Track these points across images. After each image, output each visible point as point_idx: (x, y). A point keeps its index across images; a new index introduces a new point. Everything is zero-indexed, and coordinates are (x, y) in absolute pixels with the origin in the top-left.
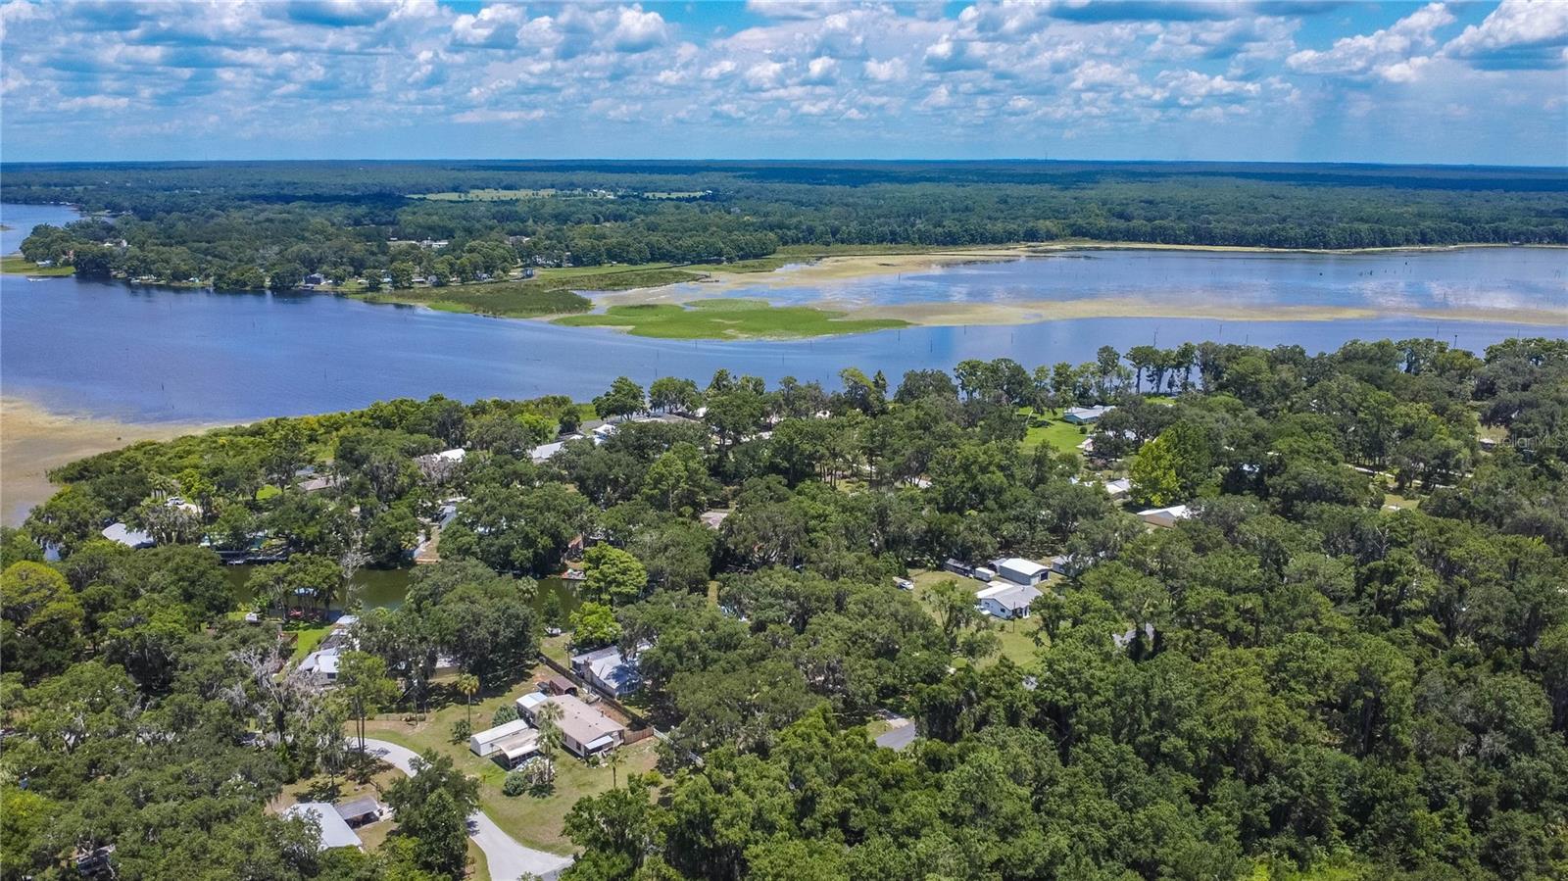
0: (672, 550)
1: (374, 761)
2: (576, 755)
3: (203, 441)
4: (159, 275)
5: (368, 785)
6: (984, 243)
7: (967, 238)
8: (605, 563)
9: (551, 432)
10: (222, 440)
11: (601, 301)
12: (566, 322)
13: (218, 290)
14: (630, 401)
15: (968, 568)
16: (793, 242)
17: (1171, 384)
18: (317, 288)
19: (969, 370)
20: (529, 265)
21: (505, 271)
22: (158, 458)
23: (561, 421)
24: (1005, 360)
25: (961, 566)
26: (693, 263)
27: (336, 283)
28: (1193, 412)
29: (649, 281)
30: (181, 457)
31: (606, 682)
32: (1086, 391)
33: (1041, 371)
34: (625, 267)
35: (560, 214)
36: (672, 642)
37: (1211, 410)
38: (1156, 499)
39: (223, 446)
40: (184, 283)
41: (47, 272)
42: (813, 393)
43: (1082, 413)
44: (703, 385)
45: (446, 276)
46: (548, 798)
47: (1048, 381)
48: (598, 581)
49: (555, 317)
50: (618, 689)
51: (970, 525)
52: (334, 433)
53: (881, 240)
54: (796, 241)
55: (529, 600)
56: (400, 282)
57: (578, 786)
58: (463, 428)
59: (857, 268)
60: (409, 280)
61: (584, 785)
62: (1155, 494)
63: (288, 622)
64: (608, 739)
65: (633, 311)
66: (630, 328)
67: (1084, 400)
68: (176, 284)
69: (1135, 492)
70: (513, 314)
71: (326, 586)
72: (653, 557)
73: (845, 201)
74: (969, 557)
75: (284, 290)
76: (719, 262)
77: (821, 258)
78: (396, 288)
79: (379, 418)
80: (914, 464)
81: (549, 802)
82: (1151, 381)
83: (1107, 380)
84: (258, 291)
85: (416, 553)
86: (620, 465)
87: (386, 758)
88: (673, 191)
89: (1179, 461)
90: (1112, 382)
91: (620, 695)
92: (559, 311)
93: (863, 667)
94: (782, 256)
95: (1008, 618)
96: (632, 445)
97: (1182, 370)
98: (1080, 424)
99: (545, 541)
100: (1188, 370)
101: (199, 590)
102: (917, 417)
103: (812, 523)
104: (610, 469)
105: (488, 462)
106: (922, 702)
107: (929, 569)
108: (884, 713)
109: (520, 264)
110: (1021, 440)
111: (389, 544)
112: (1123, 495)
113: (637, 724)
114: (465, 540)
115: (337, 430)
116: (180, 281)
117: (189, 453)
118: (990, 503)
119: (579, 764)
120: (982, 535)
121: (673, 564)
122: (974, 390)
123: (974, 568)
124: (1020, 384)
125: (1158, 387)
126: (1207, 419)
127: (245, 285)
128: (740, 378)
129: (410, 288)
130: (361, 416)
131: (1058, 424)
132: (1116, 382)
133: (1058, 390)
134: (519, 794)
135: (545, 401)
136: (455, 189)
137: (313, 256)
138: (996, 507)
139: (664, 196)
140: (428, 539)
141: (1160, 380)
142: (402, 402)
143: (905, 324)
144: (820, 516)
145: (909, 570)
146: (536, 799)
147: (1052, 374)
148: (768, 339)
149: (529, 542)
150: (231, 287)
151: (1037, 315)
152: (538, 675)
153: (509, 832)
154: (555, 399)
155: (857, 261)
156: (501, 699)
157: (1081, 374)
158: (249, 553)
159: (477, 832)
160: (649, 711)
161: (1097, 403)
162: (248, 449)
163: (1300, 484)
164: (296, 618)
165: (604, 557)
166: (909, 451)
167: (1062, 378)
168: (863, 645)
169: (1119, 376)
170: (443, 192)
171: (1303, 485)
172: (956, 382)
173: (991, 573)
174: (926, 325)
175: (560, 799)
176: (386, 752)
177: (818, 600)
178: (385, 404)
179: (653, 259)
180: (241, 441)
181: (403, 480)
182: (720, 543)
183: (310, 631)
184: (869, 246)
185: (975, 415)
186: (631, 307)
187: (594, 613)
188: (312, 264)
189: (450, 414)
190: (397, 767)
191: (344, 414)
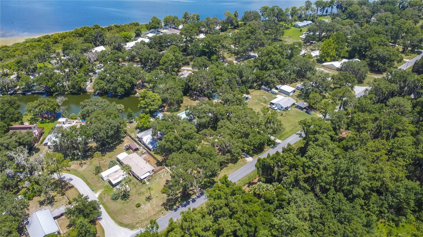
0: (170, 91)
1: (67, 184)
2: (138, 180)
3: (22, 45)
5: (64, 196)
8: (147, 98)
9: (132, 37)
10: (28, 44)
14: (157, 25)
15: (269, 89)
17: (327, 12)
19: (264, 10)
22: (7, 52)
23: (135, 33)
24: (276, 6)
25: (266, 88)
28: (338, 26)
30: (14, 51)
31: (148, 145)
32: (301, 16)
33: (287, 10)
36: (169, 139)
37: (344, 25)
38: (328, 59)
39: (28, 46)
42: (215, 20)
43: (300, 24)
44: (181, 18)
46: (128, 201)
47: (289, 12)
48: (145, 105)
50: (153, 148)
51: (270, 75)
52: (64, 40)
55: (122, 112)
57: (138, 194)
58: (103, 37)
61: (140, 193)
62: (328, 57)
63: (42, 120)
64: (148, 174)
67: (301, 19)
69: (321, 56)
71: (52, 109)
72: (163, 93)
74: (269, 85)
79: (78, 33)
80: (249, 49)
81: (127, 203)
82: (321, 11)
83: (307, 12)
85: (87, 88)
86: (153, 53)
87: (72, 183)
89: (337, 46)
90: (309, 12)
91: (154, 150)
93: (237, 142)
95: (283, 110)
96: (158, 43)
97: (330, 7)
98: (300, 28)
99: (128, 85)
100: (332, 8)
101: (7, 115)
102: (249, 30)
103: (217, 77)
104: (150, 55)
105: (110, 53)
106: (260, 164)
107: (256, 90)
108: (244, 155)
110: (282, 36)
111: (77, 87)
112: (316, 56)
113: (159, 164)
114: (101, 85)
115: (65, 38)
117: (17, 50)
118: (276, 66)
119: (139, 184)
120: (274, 78)
121: (170, 96)
122: (266, 17)
123: (271, 89)
124: (281, 15)
125: (323, 13)
126: (343, 29)
128: (192, 14)
130: (72, 33)
131: (293, 28)
132: (311, 12)
133: (292, 16)
134: (118, 199)
135: (131, 24)
138: (278, 67)
140: (91, 82)
141: (323, 11)
142: (84, 28)
144: (220, 74)
145: (249, 90)
146: (123, 201)
147: (290, 10)
149: (122, 86)
152: (126, 141)
153: (113, 218)
154: (134, 23)
156: (113, 152)
157: (299, 10)
158: (33, 90)
159: (101, 219)
160: (163, 156)
161: (304, 20)
162: (36, 47)
163: (377, 55)
164: (46, 118)
165: (146, 96)
166: (248, 45)
167: (294, 12)
168: (237, 134)
169: (312, 10)
171: (378, 56)
172: (260, 14)
173: (277, 91)
175: (132, 201)
176: (71, 180)
177: (220, 114)
178: (79, 28)
180: (34, 44)
181: (81, 62)
182: (186, 84)
183: (50, 123)
185: (268, 27)
187: (144, 117)
189: (98, 34)
190: (75, 186)
191: (66, 33)
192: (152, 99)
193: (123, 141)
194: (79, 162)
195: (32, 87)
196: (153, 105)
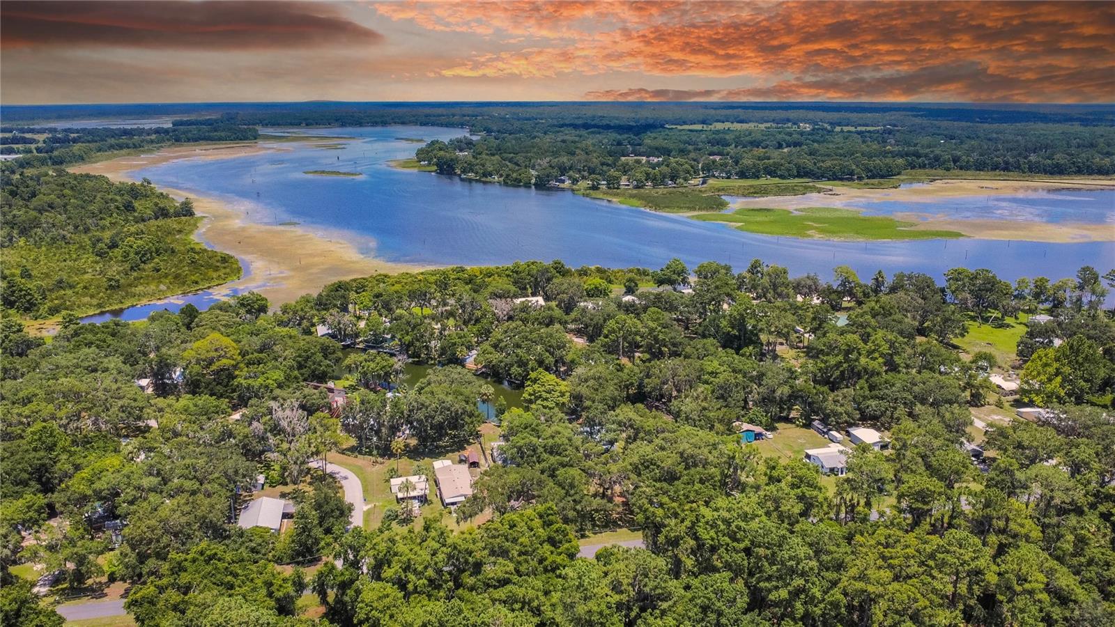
1: (335, 483)
2: (442, 502)
4: (477, 173)
6: (1090, 174)
7: (1074, 169)
11: (736, 204)
12: (698, 217)
13: (506, 184)
15: (825, 430)
16: (920, 167)
18: (562, 185)
19: (956, 276)
20: (708, 177)
21: (686, 180)
23: (626, 286)
25: (821, 428)
26: (829, 180)
27: (573, 183)
29: (781, 191)
34: (777, 180)
35: (755, 141)
39: (420, 280)
40: (489, 179)
41: (423, 169)
42: (808, 282)
45: (642, 182)
49: (696, 213)
51: (834, 398)
53: (995, 167)
54: (923, 166)
56: (613, 184)
59: (961, 189)
60: (618, 183)
62: (1038, 395)
64: (463, 499)
65: (751, 213)
66: (740, 224)
68: (483, 179)
69: (1023, 392)
70: (668, 210)
71: (382, 373)
73: (988, 137)
75: (542, 185)
76: (851, 179)
77: (935, 180)
78: (609, 188)
84: (528, 185)
85: (468, 361)
87: (344, 482)
88: (860, 125)
92: (700, 209)
94: (905, 177)
107: (798, 426)
109: (702, 175)
111: (449, 352)
116: (487, 177)
117: (399, 283)
123: (829, 431)
127: (520, 181)
128: (770, 267)
129: (618, 188)
134: (392, 521)
136: (703, 122)
137: (566, 165)
139: (853, 129)
143: (961, 235)
144: (712, 373)
147: (1033, 286)
148: (836, 239)
150: (514, 183)
151: (1083, 236)
152: (469, 449)
154: (638, 270)
155: (965, 184)
158: (382, 347)
165: (539, 379)
168: (653, 470)
169: (1093, 292)
170: (695, 124)
173: (840, 437)
174: (977, 237)
176: (346, 479)
179: (799, 176)
181: (478, 313)
184: (982, 173)
186: (752, 210)
188: (563, 170)
189: (543, 274)
190: (344, 488)
191: (498, 268)
192: (547, 387)
193: (464, 449)
194: (373, 459)
195: (382, 342)
196: (546, 399)
